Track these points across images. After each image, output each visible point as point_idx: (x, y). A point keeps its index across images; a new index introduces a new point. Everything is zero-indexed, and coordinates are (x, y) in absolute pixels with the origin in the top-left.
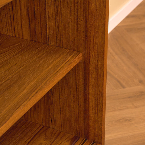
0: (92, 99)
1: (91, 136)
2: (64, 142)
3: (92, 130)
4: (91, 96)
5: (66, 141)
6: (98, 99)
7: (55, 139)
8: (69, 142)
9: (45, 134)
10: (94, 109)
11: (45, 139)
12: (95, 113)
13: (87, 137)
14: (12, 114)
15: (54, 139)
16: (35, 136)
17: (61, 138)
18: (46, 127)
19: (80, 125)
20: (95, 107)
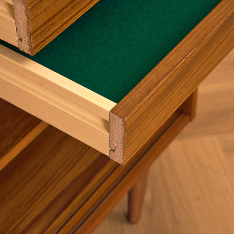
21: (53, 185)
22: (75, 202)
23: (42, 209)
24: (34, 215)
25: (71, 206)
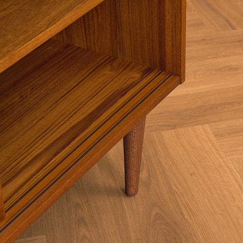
0: (168, 17)
1: (169, 67)
2: (134, 74)
3: (169, 59)
4: (167, 13)
5: (136, 72)
6: (175, 17)
7: (123, 71)
8: (140, 74)
9: (111, 65)
10: (171, 30)
11: (111, 70)
12: (172, 36)
13: (163, 68)
14: (64, 16)
15: (121, 70)
16: (98, 67)
17: (131, 70)
18: (113, 58)
19: (154, 53)
20: (172, 28)
21: (52, 131)
22: (73, 143)
23: (43, 149)
24: (35, 153)
25: (70, 146)
